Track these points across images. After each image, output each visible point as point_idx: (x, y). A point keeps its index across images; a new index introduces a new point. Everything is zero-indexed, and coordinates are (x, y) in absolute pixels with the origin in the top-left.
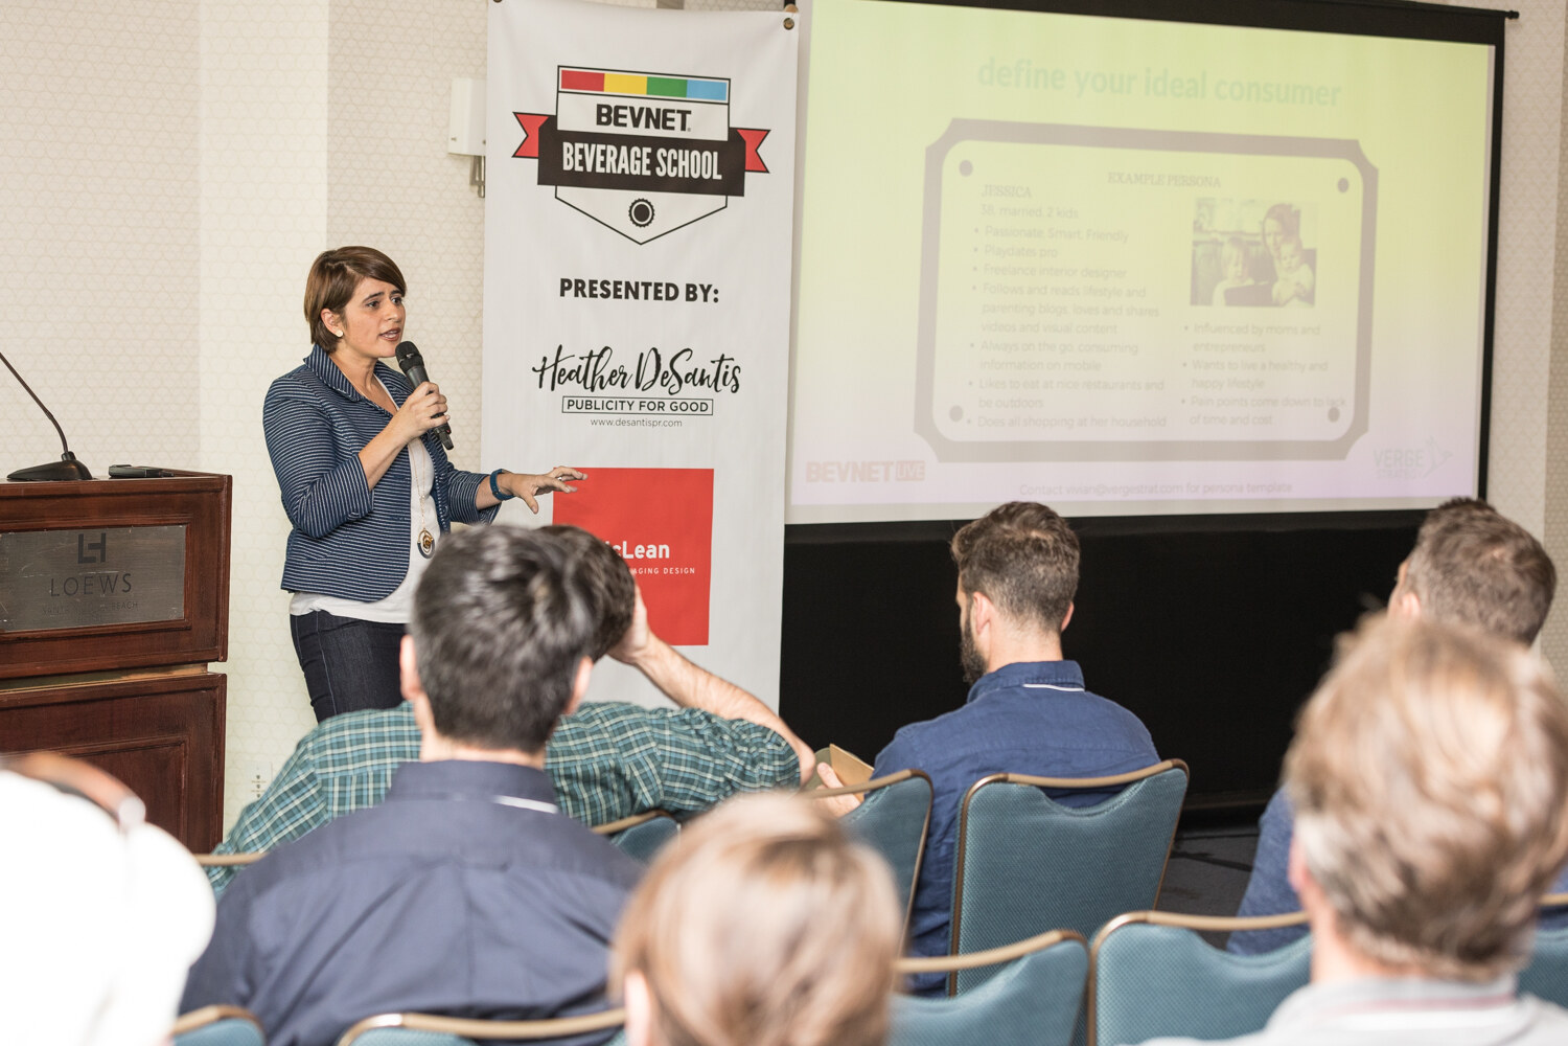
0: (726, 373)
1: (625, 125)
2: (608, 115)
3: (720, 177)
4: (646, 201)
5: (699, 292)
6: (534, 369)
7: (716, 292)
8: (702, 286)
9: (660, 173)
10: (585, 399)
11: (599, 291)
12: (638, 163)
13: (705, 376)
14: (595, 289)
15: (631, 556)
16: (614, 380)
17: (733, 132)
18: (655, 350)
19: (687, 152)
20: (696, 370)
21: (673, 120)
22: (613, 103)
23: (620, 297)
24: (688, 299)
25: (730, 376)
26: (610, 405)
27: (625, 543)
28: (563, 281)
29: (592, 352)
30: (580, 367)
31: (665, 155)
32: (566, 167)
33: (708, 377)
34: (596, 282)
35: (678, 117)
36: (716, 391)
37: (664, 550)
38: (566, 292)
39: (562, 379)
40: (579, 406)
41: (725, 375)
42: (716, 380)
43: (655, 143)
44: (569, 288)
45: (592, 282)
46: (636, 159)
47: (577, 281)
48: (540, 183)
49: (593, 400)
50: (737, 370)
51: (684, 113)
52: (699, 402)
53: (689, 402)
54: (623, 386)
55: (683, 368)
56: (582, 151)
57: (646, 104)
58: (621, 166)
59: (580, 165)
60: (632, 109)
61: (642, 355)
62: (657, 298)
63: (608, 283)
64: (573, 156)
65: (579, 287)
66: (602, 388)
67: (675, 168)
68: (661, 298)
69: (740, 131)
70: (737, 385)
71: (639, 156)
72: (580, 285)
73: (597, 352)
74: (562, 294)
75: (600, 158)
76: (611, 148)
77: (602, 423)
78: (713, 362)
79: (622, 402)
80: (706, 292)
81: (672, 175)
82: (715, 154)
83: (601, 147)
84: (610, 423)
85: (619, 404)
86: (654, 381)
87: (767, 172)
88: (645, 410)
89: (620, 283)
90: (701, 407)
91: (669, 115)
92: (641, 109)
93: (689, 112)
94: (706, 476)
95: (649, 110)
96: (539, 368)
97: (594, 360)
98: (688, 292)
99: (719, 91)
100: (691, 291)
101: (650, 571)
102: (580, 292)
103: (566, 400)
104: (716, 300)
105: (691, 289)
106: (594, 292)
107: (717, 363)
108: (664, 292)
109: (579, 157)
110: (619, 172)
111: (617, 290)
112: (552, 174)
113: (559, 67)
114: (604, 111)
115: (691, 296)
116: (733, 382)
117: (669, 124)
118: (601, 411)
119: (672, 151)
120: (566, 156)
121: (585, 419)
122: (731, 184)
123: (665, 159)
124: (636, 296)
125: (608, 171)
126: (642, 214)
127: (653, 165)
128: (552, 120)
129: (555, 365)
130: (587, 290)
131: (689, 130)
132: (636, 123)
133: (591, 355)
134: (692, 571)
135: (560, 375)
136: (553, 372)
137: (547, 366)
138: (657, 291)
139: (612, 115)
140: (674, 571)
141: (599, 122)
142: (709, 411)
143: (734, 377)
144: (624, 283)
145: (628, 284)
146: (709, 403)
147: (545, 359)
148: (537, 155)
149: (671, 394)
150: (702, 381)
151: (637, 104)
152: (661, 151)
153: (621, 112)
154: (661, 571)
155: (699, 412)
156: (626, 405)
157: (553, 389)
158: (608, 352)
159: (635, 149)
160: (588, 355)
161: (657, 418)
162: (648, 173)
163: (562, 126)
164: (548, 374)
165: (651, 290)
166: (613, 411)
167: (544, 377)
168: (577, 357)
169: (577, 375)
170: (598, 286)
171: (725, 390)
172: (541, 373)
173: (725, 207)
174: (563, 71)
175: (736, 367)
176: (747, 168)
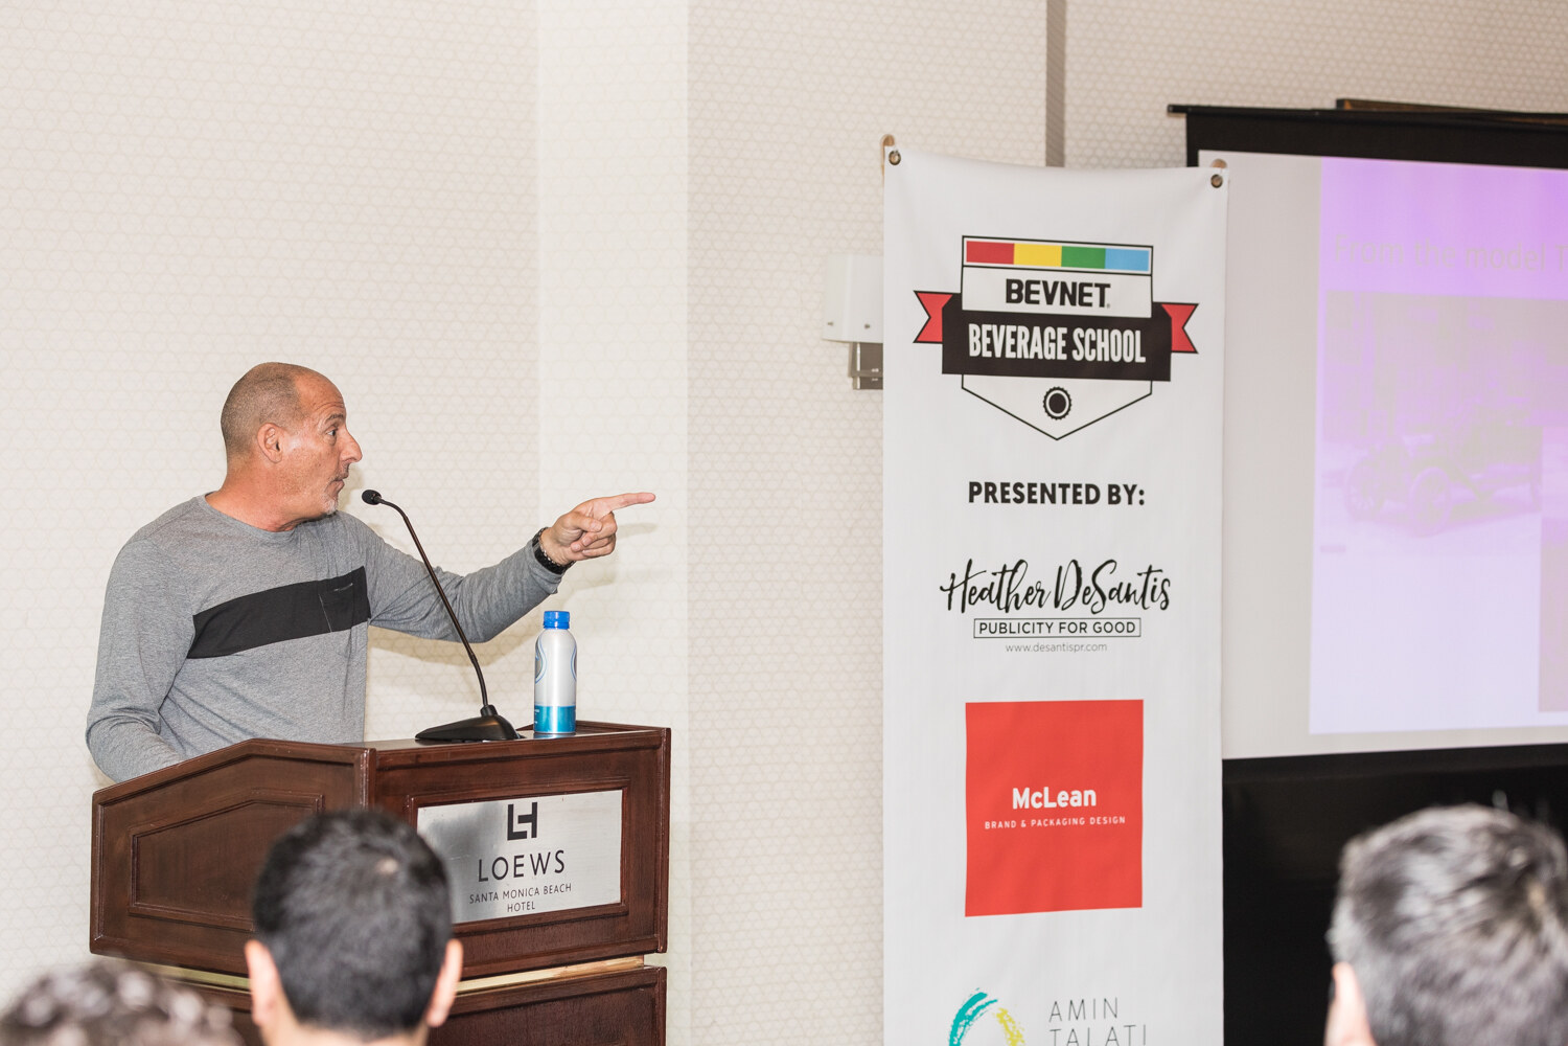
0: (1154, 587)
1: (1037, 302)
2: (1018, 291)
3: (1143, 360)
4: (1062, 390)
5: (1123, 494)
6: (942, 588)
7: (1141, 493)
8: (1126, 487)
9: (1077, 357)
10: (999, 622)
11: (1012, 495)
12: (1053, 345)
13: (1131, 592)
14: (1008, 493)
15: (1053, 805)
16: (1030, 598)
17: (1157, 307)
18: (1075, 562)
19: (1106, 331)
20: (1121, 584)
21: (1090, 295)
22: (1024, 277)
23: (1035, 501)
24: (1111, 502)
25: (1158, 591)
26: (1027, 628)
27: (1046, 789)
28: (972, 485)
29: (1005, 567)
30: (992, 584)
31: (1082, 336)
32: (973, 353)
33: (1134, 592)
34: (1008, 485)
35: (1096, 291)
36: (1144, 608)
37: (1090, 797)
38: (975, 497)
39: (973, 598)
40: (993, 630)
41: (1152, 590)
42: (1143, 596)
43: (1071, 322)
44: (978, 492)
45: (1004, 485)
46: (1051, 341)
47: (988, 485)
48: (944, 372)
49: (1008, 622)
50: (1166, 583)
51: (1103, 287)
52: (1125, 622)
53: (1114, 622)
54: (1040, 605)
55: (1106, 581)
56: (990, 334)
57: (1060, 277)
58: (1034, 349)
59: (988, 349)
60: (1045, 284)
61: (1060, 568)
62: (1076, 501)
63: (1022, 486)
64: (980, 339)
65: (989, 491)
66: (1017, 608)
67: (1093, 351)
68: (1080, 502)
69: (1164, 306)
70: (1167, 601)
71: (1053, 337)
72: (991, 489)
73: (1011, 567)
74: (971, 500)
75: (1010, 342)
76: (1023, 329)
77: (1018, 649)
78: (1140, 574)
79: (1040, 624)
80: (1130, 493)
81: (1090, 358)
82: (1138, 333)
83: (1011, 328)
84: (1027, 648)
85: (1037, 627)
86: (1074, 598)
87: (1194, 352)
88: (1065, 632)
89: (1035, 485)
90: (1128, 628)
91: (1087, 290)
92: (1055, 284)
93: (1108, 286)
94: (1135, 708)
95: (1064, 285)
96: (947, 587)
97: (1008, 576)
98: (1111, 494)
99: (1140, 260)
100: (1114, 491)
101: (1075, 821)
102: (990, 497)
103: (978, 623)
104: (1142, 502)
105: (1114, 490)
106: (1007, 497)
107: (1144, 576)
108: (1084, 494)
109: (986, 341)
110: (1032, 356)
111: (1031, 493)
112: (958, 361)
113: (964, 237)
114: (1015, 286)
115: (1114, 498)
116: (1163, 598)
117: (1086, 300)
118: (1017, 635)
119: (1090, 331)
120: (973, 340)
121: (1000, 644)
122: (1156, 368)
123: (1082, 340)
124: (1053, 500)
125: (1020, 356)
126: (1057, 404)
127: (1070, 347)
128: (956, 298)
129: (965, 583)
130: (998, 495)
131: (1108, 306)
132: (1050, 300)
133: (1004, 571)
134: (1122, 820)
135: (971, 595)
136: (963, 591)
137: (955, 585)
138: (1076, 494)
139: (1024, 291)
140: (1101, 821)
141: (1009, 300)
142: (1136, 633)
143: (1163, 592)
144: (1039, 486)
145: (1043, 487)
146: (1136, 622)
147: (953, 576)
148: (941, 340)
149: (1094, 613)
150: (1128, 597)
151: (1051, 278)
152: (1078, 331)
153: (1034, 287)
154: (1087, 821)
155: (1125, 633)
156: (1044, 627)
157: (963, 611)
158: (1023, 566)
159: (1049, 330)
160: (1001, 570)
161: (1079, 641)
162: (1063, 357)
163: (967, 305)
164: (958, 593)
165: (1070, 492)
166: (1031, 634)
167: (953, 597)
168: (989, 573)
169: (990, 594)
170: (1010, 489)
171: (1154, 607)
172: (949, 592)
173: (1150, 394)
174: (968, 242)
175: (1166, 580)
176: (1173, 348)
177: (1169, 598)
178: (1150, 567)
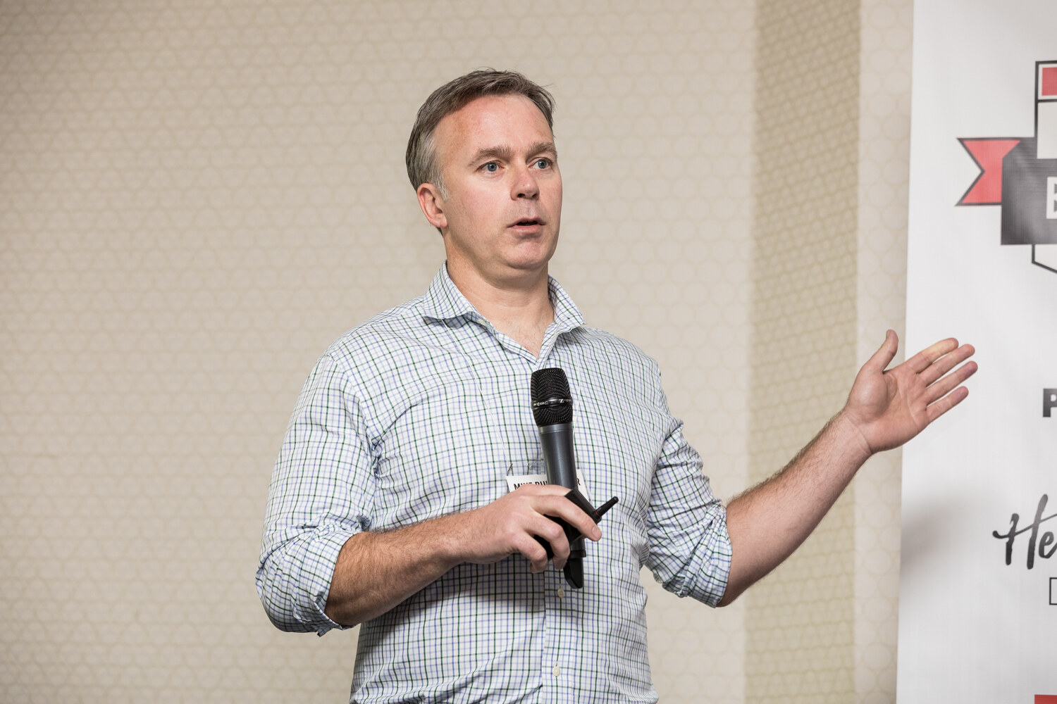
6: (996, 534)
32: (1054, 214)
48: (1003, 242)
96: (1005, 531)
113: (1038, 63)
128: (1026, 146)
129: (1035, 527)
137: (1018, 528)
147: (1015, 518)
148: (999, 201)
157: (1030, 564)
163: (1045, 153)
164: (1021, 544)
167: (1014, 546)
172: (1007, 540)
174: (1044, 69)
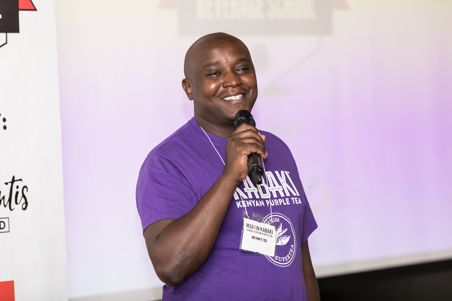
0: (17, 193)
25: (20, 195)
33: (4, 198)
36: (11, 210)
42: (10, 200)
50: (25, 189)
70: (26, 203)
78: (6, 184)
87: (35, 10)
107: (10, 184)
116: (23, 201)
122: (9, 23)
142: (6, 229)
143: (24, 196)
146: (6, 221)
171: (18, 208)
173: (6, 43)
175: (25, 187)
176: (20, 7)
177: (28, 200)
178: (14, 177)
